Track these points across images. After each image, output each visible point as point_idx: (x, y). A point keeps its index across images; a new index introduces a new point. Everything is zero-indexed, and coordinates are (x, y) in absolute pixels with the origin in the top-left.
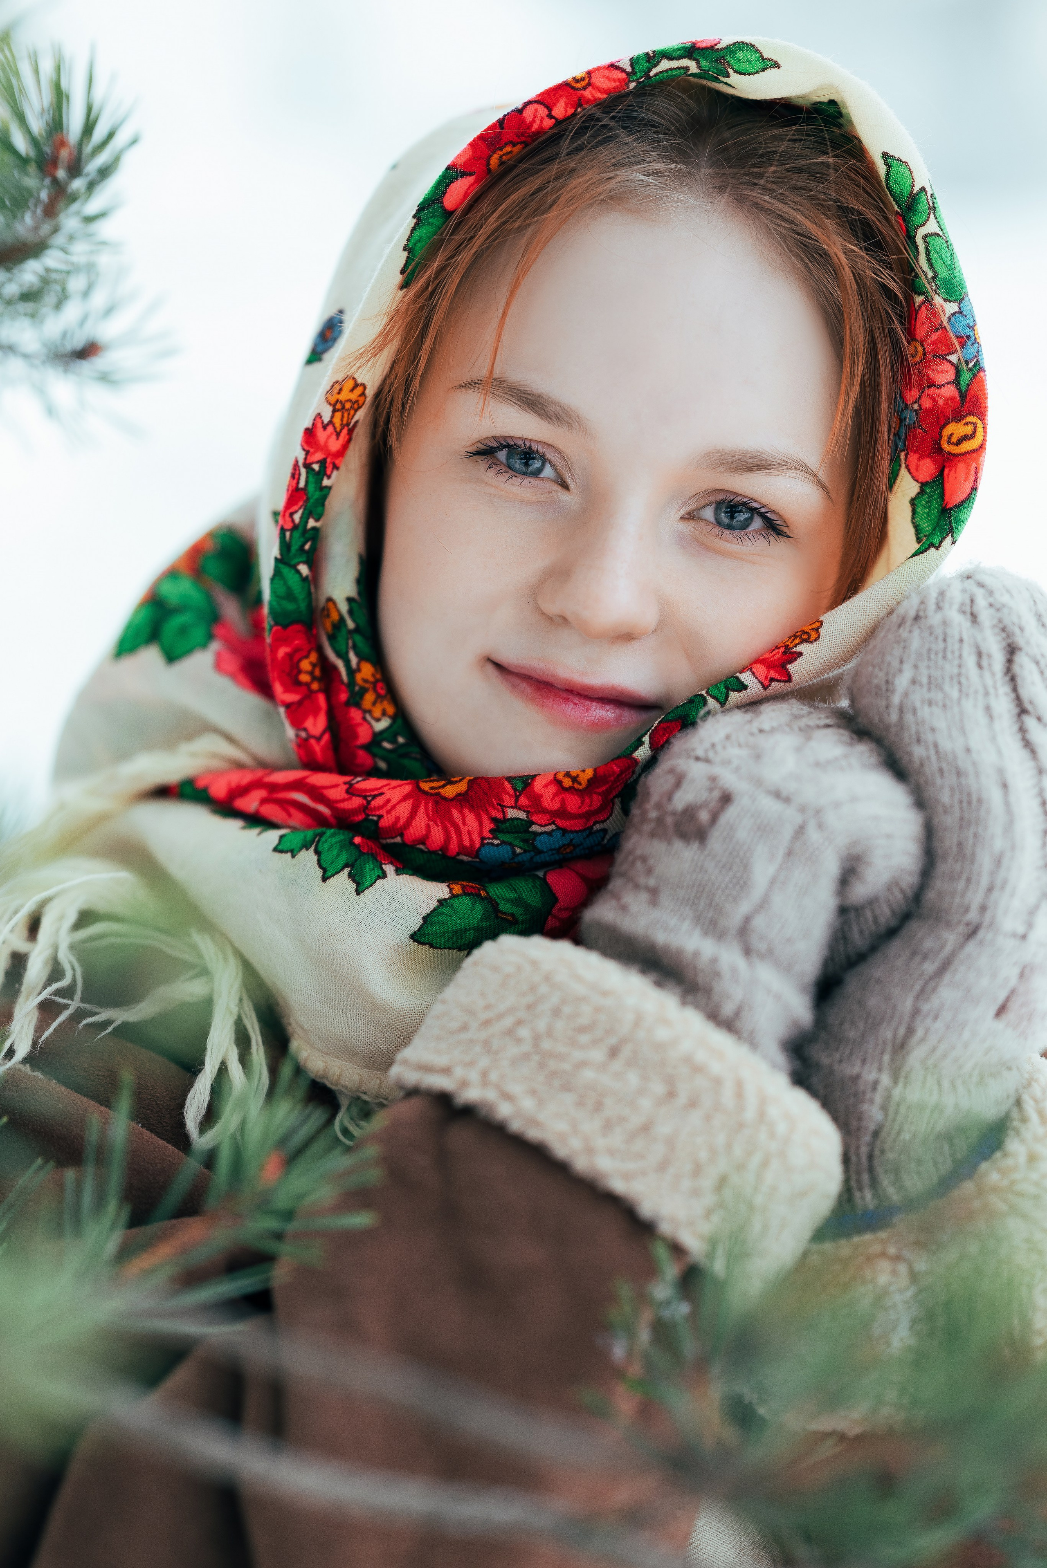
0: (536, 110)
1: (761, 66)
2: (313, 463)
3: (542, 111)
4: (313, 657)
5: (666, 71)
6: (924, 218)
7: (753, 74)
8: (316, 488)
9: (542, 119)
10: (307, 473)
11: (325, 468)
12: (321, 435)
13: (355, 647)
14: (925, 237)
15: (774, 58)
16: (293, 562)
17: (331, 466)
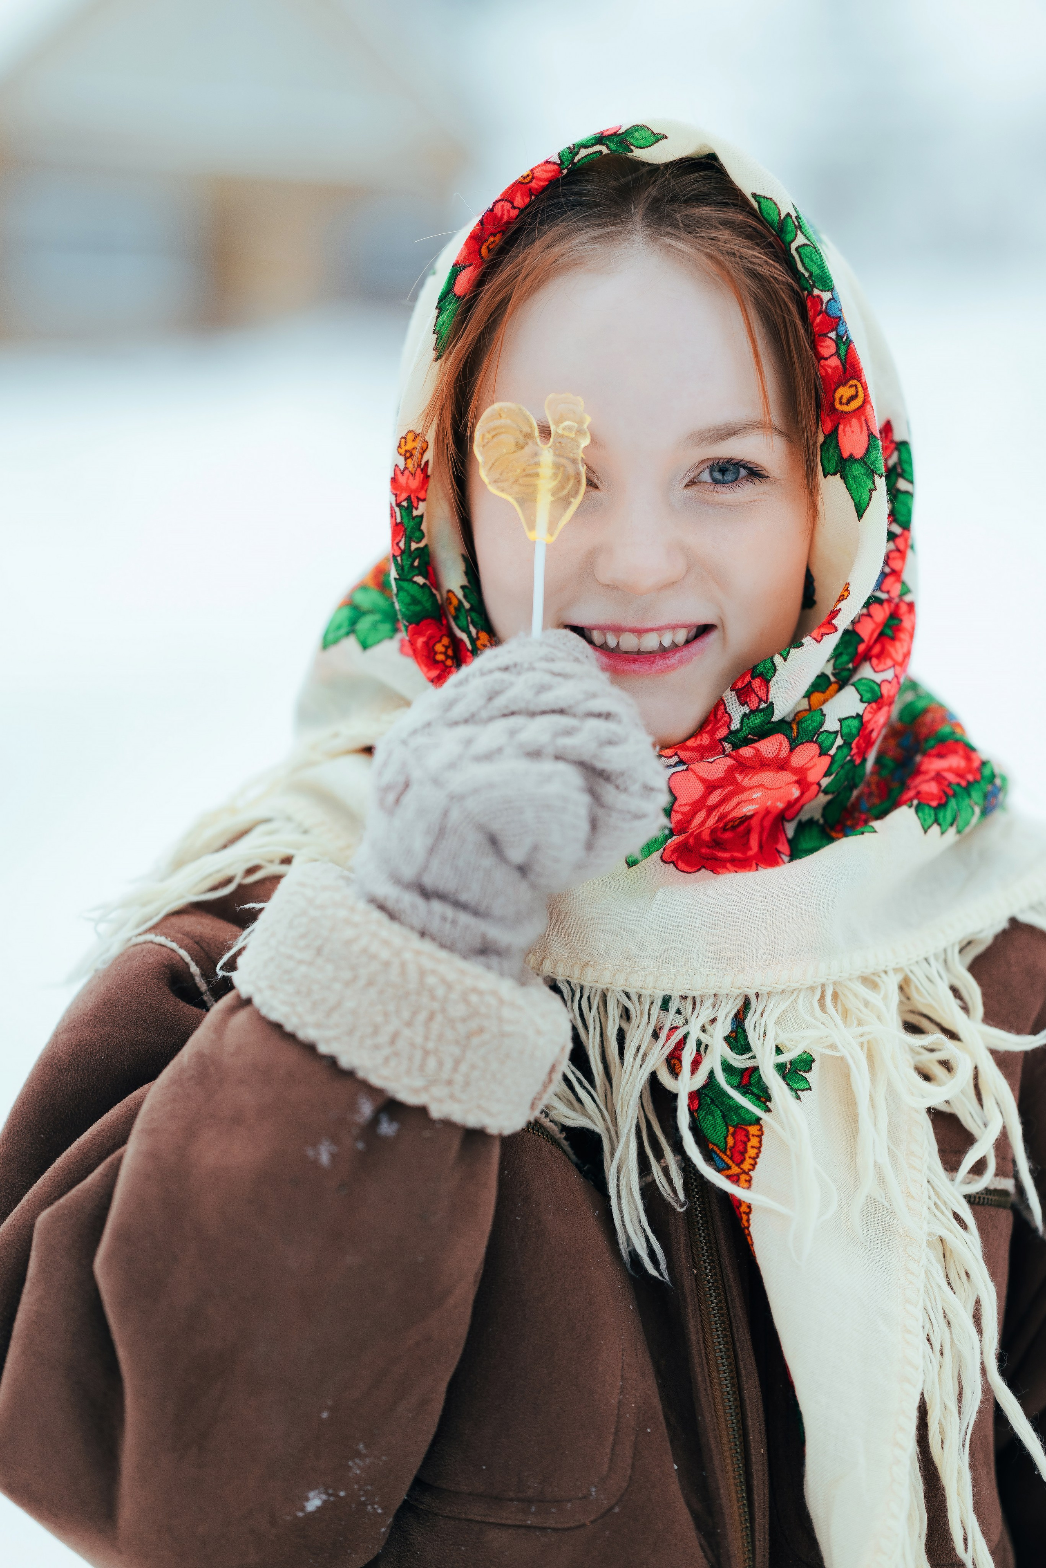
0: (503, 206)
1: (654, 139)
2: (402, 502)
3: (507, 206)
4: (445, 641)
5: (586, 156)
6: (793, 235)
7: (650, 146)
8: (409, 519)
9: (508, 211)
10: (400, 510)
11: (412, 502)
12: (402, 480)
13: (473, 622)
14: (797, 249)
15: (662, 132)
16: (409, 577)
17: (416, 500)
